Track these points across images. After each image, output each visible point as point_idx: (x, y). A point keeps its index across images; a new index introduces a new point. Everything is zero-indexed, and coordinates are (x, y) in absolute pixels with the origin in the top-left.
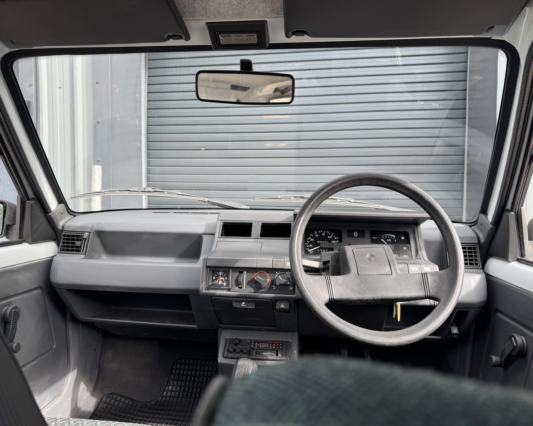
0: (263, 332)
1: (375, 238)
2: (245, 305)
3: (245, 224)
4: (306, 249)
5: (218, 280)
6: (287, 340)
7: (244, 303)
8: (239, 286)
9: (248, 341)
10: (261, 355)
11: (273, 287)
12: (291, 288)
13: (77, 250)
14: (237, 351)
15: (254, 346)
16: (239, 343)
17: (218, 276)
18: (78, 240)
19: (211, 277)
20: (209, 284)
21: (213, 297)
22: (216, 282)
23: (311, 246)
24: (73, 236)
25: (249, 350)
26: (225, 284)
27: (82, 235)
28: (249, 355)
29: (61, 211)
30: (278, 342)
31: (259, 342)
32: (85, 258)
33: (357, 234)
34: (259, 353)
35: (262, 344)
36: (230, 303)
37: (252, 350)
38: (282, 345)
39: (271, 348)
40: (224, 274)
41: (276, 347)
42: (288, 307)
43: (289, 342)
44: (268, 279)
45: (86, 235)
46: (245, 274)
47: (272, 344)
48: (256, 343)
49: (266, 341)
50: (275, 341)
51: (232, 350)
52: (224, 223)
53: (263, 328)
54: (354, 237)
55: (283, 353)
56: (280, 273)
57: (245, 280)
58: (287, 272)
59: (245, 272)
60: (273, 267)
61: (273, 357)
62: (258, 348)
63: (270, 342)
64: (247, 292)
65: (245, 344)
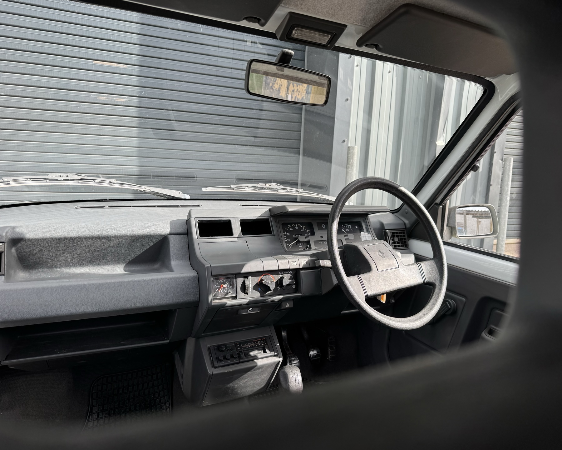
2: (252, 311)
4: (286, 244)
5: (221, 288)
7: (251, 309)
8: (245, 292)
9: (233, 344)
10: (249, 355)
11: (278, 288)
12: (294, 287)
14: (227, 358)
15: (241, 348)
16: (226, 348)
17: (220, 284)
21: (221, 308)
22: (219, 291)
23: (289, 240)
25: (238, 354)
28: (240, 359)
31: (244, 343)
33: (325, 226)
34: (247, 354)
35: (247, 345)
37: (240, 353)
38: (266, 341)
39: (257, 346)
40: (226, 281)
41: (261, 345)
42: (292, 306)
43: (270, 336)
45: (1, 247)
46: (250, 279)
47: (257, 342)
48: (242, 345)
49: (250, 340)
50: (259, 338)
51: (222, 358)
52: (199, 221)
53: (245, 329)
54: (323, 229)
55: (270, 349)
56: (283, 273)
57: (250, 285)
58: (289, 272)
59: (250, 277)
60: (280, 268)
61: (263, 355)
62: (245, 350)
63: (254, 340)
64: (254, 297)
65: (231, 349)
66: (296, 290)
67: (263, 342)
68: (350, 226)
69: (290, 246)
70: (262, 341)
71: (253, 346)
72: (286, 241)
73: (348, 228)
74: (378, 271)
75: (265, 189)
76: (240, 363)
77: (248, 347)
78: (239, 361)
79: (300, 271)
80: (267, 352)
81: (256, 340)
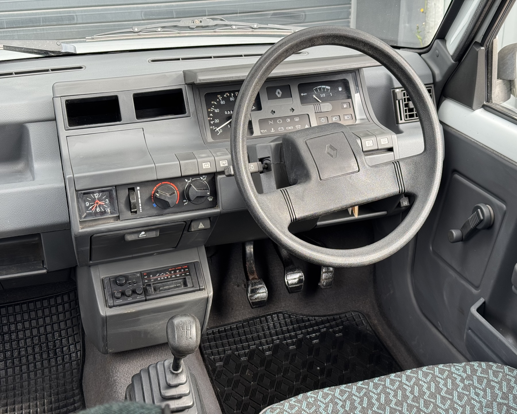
1: (305, 94)
2: (145, 235)
3: (106, 99)
4: (211, 127)
6: (193, 261)
7: (143, 233)
8: (132, 210)
9: (138, 275)
10: (162, 290)
11: (185, 202)
12: (210, 199)
14: (127, 294)
15: (150, 280)
16: (126, 281)
17: (94, 200)
19: (83, 205)
20: (83, 216)
21: (94, 235)
22: (93, 210)
23: (217, 121)
25: (144, 288)
28: (145, 295)
30: (181, 267)
31: (155, 272)
33: (281, 93)
34: (159, 288)
35: (159, 275)
37: (148, 288)
38: (189, 270)
39: (174, 278)
40: (103, 196)
41: (181, 275)
42: (209, 226)
43: (197, 262)
44: (176, 192)
46: (139, 191)
47: (175, 272)
48: (151, 276)
49: (165, 269)
50: (178, 266)
51: (119, 295)
52: (67, 101)
53: (156, 253)
54: (277, 98)
55: (193, 281)
56: (191, 180)
57: (140, 199)
58: (201, 177)
59: (138, 188)
60: (183, 175)
61: (182, 289)
62: (156, 282)
63: (171, 269)
64: (146, 216)
65: (135, 281)
66: (214, 204)
67: (184, 270)
68: (329, 88)
69: (219, 130)
70: (182, 270)
71: (167, 277)
72: (212, 122)
73: (324, 92)
74: (320, 179)
75: (192, 29)
76: (146, 300)
77: (161, 278)
78: (144, 299)
79: (217, 176)
80: (189, 286)
81: (174, 269)
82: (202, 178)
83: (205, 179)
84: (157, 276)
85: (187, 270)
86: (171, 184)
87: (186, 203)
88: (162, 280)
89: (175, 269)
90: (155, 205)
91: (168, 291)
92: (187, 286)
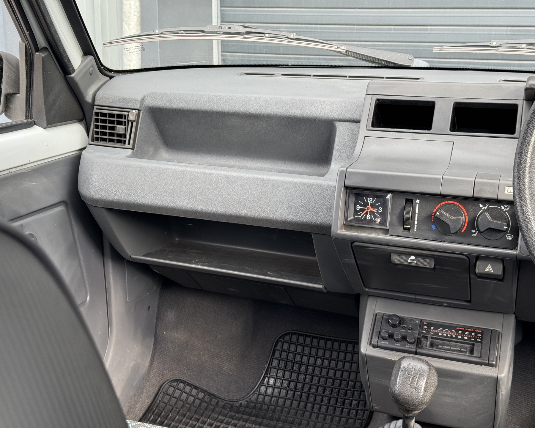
0: (446, 308)
2: (416, 262)
5: (366, 211)
6: (491, 329)
7: (413, 257)
8: (405, 226)
9: (417, 322)
10: (440, 348)
11: (473, 233)
12: (509, 238)
13: (120, 140)
14: (395, 337)
15: (428, 332)
16: (400, 323)
17: (366, 205)
18: (120, 123)
19: (352, 207)
20: (349, 219)
21: (356, 243)
22: (362, 215)
24: (112, 115)
25: (418, 338)
26: (378, 220)
27: (126, 113)
28: (417, 347)
29: (90, 68)
30: (473, 330)
31: (438, 326)
32: (134, 156)
34: (437, 345)
35: (442, 330)
36: (387, 256)
37: (423, 339)
38: (482, 337)
39: (459, 339)
40: (377, 202)
41: (469, 339)
42: (500, 272)
43: (497, 331)
44: (464, 217)
45: (132, 115)
46: (417, 205)
47: (464, 332)
48: (432, 328)
49: (452, 325)
50: (469, 327)
51: (386, 336)
52: (378, 100)
53: (446, 303)
55: (483, 351)
56: (488, 206)
57: (417, 215)
58: (502, 206)
59: (418, 201)
60: (475, 195)
61: (464, 355)
62: (435, 337)
63: (459, 328)
64: (420, 238)
65: (410, 327)
66: (514, 245)
67: (476, 335)
71: (452, 336)
76: (416, 353)
77: (443, 334)
78: (414, 350)
80: (475, 355)
81: (463, 329)
82: (503, 208)
83: (507, 210)
84: (439, 330)
85: (480, 335)
86: (460, 205)
87: (475, 235)
88: (444, 337)
89: (465, 329)
90: (433, 227)
91: (446, 352)
92: (473, 354)
